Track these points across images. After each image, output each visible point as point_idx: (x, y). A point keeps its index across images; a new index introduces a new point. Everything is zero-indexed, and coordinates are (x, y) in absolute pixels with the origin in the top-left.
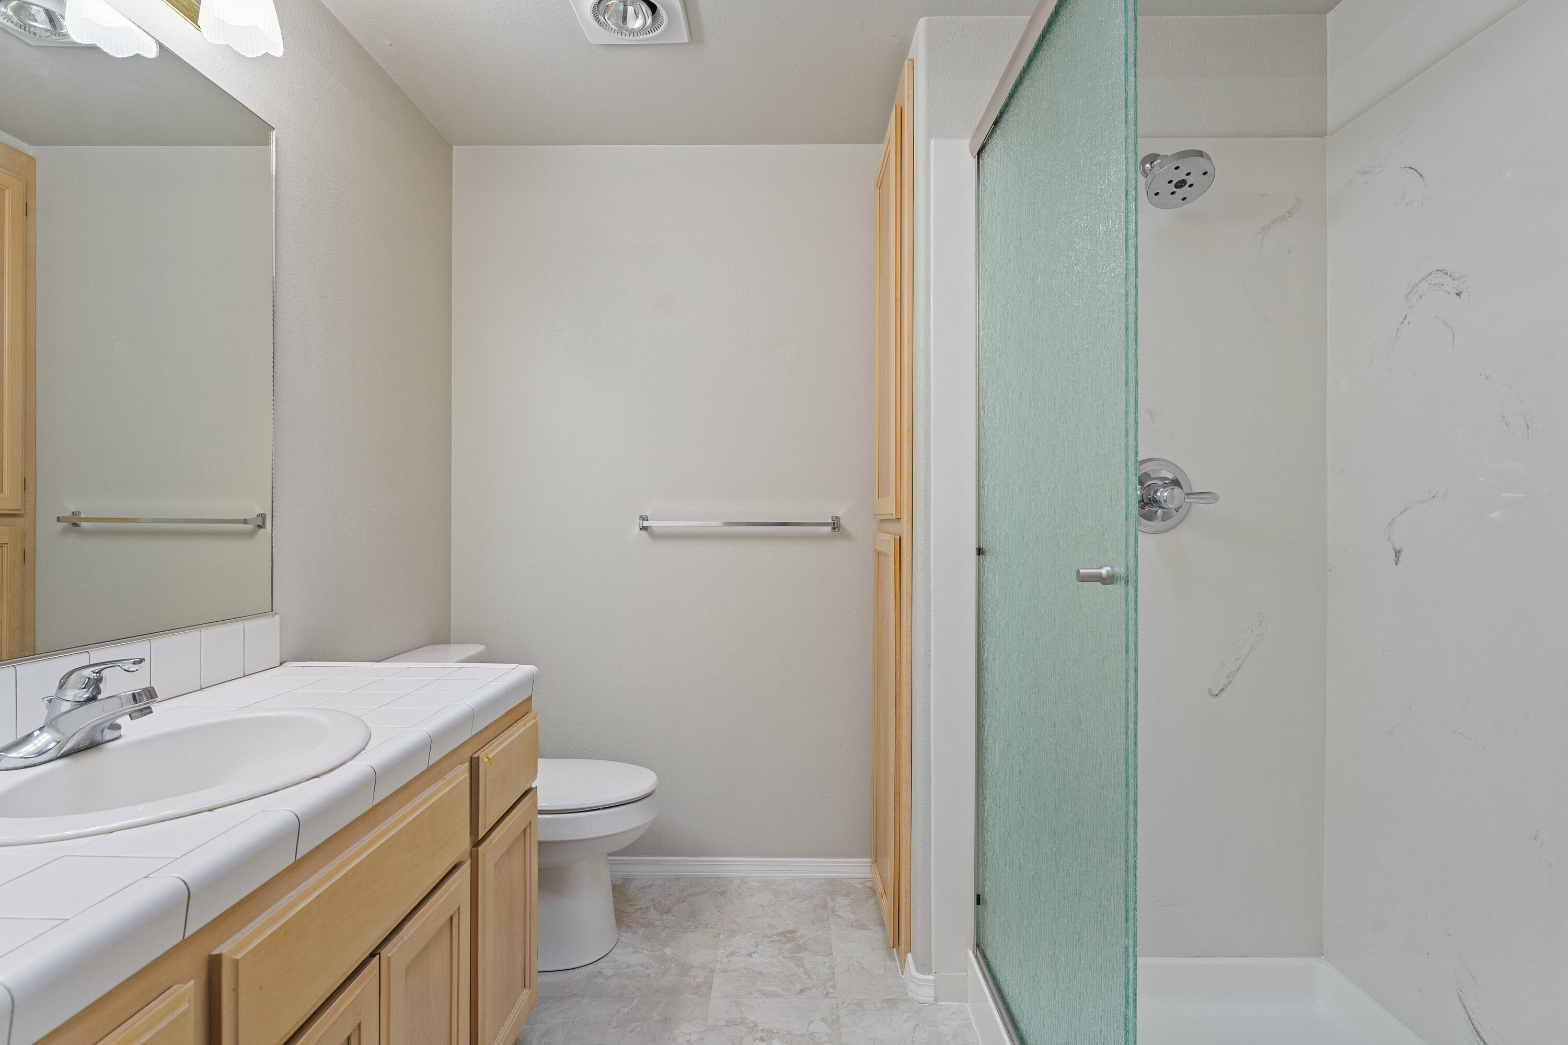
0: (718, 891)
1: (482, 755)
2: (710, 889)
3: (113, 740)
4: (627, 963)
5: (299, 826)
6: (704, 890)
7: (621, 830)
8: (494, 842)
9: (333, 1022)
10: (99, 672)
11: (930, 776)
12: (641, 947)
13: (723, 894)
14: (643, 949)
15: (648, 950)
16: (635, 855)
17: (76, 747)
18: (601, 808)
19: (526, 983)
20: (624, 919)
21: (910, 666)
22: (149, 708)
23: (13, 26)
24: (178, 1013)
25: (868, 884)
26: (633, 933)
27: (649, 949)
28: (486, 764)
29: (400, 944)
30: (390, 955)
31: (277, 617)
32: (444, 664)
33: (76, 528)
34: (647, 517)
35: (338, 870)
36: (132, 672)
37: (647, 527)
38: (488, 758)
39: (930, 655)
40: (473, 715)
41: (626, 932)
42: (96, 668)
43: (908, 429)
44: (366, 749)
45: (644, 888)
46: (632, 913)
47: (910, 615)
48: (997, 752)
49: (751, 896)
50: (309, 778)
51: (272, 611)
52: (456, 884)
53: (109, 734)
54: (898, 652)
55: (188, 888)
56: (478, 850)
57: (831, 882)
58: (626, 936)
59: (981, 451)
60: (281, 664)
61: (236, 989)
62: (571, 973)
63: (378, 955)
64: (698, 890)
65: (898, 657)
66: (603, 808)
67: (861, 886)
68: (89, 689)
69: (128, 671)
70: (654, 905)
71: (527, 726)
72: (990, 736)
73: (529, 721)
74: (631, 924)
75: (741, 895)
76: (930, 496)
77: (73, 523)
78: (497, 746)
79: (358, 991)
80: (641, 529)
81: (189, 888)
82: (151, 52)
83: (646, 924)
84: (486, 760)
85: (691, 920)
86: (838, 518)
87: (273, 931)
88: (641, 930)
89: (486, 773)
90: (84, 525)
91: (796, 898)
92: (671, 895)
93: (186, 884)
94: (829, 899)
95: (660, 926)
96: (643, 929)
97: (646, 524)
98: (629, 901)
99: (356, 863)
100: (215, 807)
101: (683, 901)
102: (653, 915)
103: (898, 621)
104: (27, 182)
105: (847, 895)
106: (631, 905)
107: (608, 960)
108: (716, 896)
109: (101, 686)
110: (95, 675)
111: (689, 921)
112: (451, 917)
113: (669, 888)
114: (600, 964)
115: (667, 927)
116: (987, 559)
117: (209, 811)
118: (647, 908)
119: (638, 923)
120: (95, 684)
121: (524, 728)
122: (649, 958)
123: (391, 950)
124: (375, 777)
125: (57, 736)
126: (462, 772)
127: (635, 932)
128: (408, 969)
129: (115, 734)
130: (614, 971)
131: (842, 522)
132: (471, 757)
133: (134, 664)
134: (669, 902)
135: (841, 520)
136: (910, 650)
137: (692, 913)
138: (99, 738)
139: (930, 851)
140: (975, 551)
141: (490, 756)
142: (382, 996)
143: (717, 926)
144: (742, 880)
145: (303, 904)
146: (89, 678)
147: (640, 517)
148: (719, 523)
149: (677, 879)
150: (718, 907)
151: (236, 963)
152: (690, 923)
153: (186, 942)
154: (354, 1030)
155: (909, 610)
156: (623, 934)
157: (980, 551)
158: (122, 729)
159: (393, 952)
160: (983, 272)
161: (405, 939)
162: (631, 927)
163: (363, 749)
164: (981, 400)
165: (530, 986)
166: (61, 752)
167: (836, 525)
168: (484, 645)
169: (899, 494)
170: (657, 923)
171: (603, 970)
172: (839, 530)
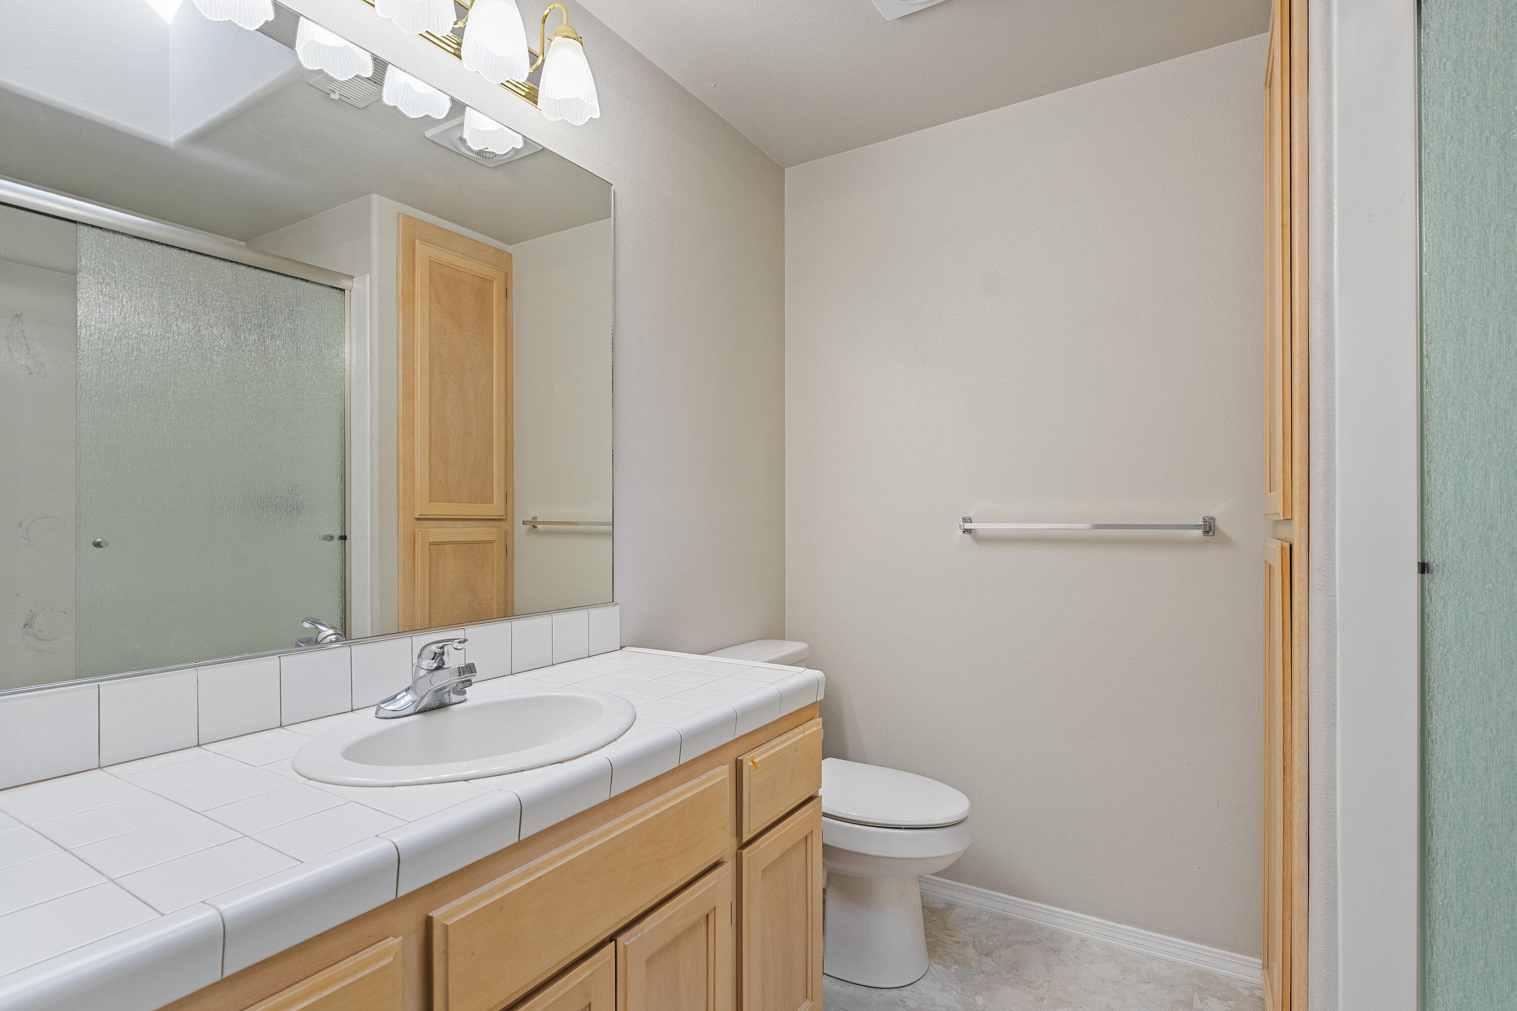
0: (1051, 946)
1: (747, 759)
2: (1041, 941)
3: (458, 703)
4: (933, 1000)
5: (521, 809)
6: (1034, 941)
7: (924, 856)
8: (761, 847)
9: (556, 998)
10: (442, 647)
11: (1336, 880)
12: (951, 987)
13: (1056, 951)
14: (953, 989)
15: (957, 992)
16: (959, 881)
17: (429, 706)
18: (903, 827)
19: (808, 995)
20: (938, 949)
21: (1307, 721)
22: (470, 680)
23: (474, 155)
24: (383, 964)
25: (1258, 993)
26: (945, 967)
27: (959, 991)
28: (750, 768)
29: (639, 935)
30: (626, 943)
31: (618, 607)
32: (742, 661)
33: (535, 529)
34: (970, 519)
35: (564, 855)
36: (459, 649)
37: (971, 529)
38: (753, 762)
39: (1335, 712)
40: (736, 718)
41: (938, 964)
42: (441, 644)
43: (1301, 399)
44: (618, 740)
45: (966, 919)
46: (948, 944)
47: (1305, 651)
48: (1451, 872)
49: (1091, 963)
50: (552, 763)
51: (613, 601)
52: (711, 885)
53: (455, 698)
54: (1289, 700)
55: (398, 854)
56: (742, 853)
57: (1202, 975)
58: (937, 969)
59: (1426, 419)
60: (621, 648)
61: (446, 952)
62: (873, 991)
63: (614, 942)
64: (1027, 939)
65: (1288, 707)
66: (905, 828)
67: (1246, 993)
68: (436, 660)
69: (456, 649)
70: (974, 942)
71: (806, 733)
72: (1439, 842)
73: (810, 728)
74: (944, 957)
75: (1078, 958)
76: (1335, 489)
77: (533, 524)
78: (766, 751)
79: (588, 973)
80: (964, 532)
81: (400, 853)
82: (520, 145)
83: (961, 961)
84: (751, 764)
85: (1013, 971)
86: (1213, 519)
87: (487, 903)
88: (955, 967)
89: (750, 777)
90: (540, 527)
91: (1150, 983)
92: (995, 935)
93: (397, 849)
94: (1196, 997)
95: (976, 969)
96: (957, 967)
97: (968, 526)
98: (948, 929)
99: (585, 851)
100: (470, 778)
101: (1008, 947)
102: (970, 952)
103: (1288, 658)
104: (506, 272)
105: (1225, 999)
106: (949, 935)
107: (913, 989)
108: (1047, 951)
109: (444, 658)
110: (439, 650)
111: (1011, 972)
112: (707, 915)
113: (994, 927)
114: (904, 992)
115: (983, 973)
116: (1435, 581)
117: (465, 780)
118: (966, 944)
119: (952, 958)
120: (439, 657)
121: (803, 735)
122: (956, 1002)
123: (629, 939)
124: (612, 771)
125: (415, 697)
126: (722, 773)
127: (948, 968)
128: (650, 961)
129: (462, 698)
130: (918, 1005)
131: (1218, 523)
132: (737, 759)
133: (459, 643)
134: (991, 943)
135: (1216, 521)
136: (1305, 698)
137: (1015, 964)
138: (446, 699)
139: (1336, 985)
140: (1415, 568)
141: (756, 761)
142: (618, 982)
143: (1042, 989)
144: (1082, 941)
145: (522, 884)
146: (436, 653)
147: (963, 519)
148: (1086, 526)
149: (1005, 919)
150: (1047, 965)
151: (446, 928)
152: (1011, 975)
153: (398, 902)
154: (586, 1007)
155: (1304, 645)
156: (934, 965)
157: (1424, 568)
158: (467, 694)
159: (631, 941)
160: (1426, 155)
161: (646, 931)
162: (945, 961)
163: (615, 740)
164: (1424, 345)
165: (812, 999)
166: (418, 709)
167: (1209, 528)
168: (808, 645)
169: (1288, 486)
170: (973, 964)
171: (906, 999)
172: (1214, 534)
